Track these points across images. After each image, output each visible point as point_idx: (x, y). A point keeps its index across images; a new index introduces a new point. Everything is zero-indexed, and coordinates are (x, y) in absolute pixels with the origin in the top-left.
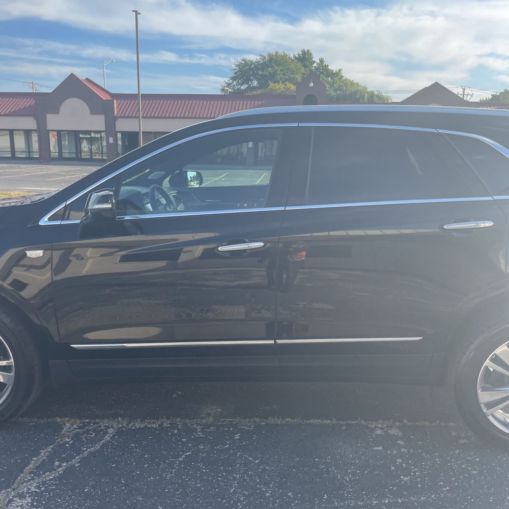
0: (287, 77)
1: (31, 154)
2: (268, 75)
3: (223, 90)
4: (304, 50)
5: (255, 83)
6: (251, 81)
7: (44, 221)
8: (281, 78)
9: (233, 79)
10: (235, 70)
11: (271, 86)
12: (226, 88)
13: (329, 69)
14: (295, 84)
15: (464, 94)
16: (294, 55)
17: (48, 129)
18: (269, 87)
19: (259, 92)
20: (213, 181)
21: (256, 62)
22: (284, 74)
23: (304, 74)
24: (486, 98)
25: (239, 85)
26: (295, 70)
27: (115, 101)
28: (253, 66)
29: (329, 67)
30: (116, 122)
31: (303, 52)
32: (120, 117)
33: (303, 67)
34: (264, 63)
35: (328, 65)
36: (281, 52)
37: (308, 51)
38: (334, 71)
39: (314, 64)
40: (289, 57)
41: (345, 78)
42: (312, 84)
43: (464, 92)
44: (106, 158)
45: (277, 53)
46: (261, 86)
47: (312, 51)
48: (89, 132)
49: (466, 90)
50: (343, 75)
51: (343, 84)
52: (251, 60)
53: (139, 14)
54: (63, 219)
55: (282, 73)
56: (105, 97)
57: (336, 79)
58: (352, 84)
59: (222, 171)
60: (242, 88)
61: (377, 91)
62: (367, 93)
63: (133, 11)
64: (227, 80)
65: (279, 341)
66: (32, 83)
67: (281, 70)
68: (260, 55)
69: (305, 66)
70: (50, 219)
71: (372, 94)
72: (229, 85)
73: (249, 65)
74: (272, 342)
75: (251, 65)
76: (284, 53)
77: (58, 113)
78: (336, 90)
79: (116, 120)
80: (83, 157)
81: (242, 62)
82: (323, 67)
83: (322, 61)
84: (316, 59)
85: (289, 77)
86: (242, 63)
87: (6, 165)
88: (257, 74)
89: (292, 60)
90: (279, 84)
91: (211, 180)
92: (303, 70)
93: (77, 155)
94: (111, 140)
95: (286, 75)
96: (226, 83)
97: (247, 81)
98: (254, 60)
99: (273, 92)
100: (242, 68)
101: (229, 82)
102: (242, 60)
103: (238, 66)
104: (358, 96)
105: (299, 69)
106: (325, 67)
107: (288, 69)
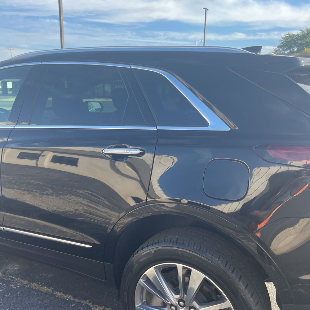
2: (305, 43)
5: (295, 49)
6: (293, 48)
9: (280, 47)
10: (281, 41)
11: (306, 50)
18: (304, 51)
19: (297, 54)
21: (297, 35)
25: (284, 50)
28: (295, 38)
34: (303, 35)
46: (298, 51)
52: (294, 34)
53: (208, 10)
63: (204, 9)
64: (275, 48)
68: (301, 30)
73: (291, 37)
75: (293, 37)
81: (287, 35)
86: (287, 36)
88: (297, 43)
96: (275, 50)
97: (289, 48)
98: (296, 34)
99: (307, 54)
100: (287, 40)
101: (277, 49)
102: (287, 34)
103: (284, 38)
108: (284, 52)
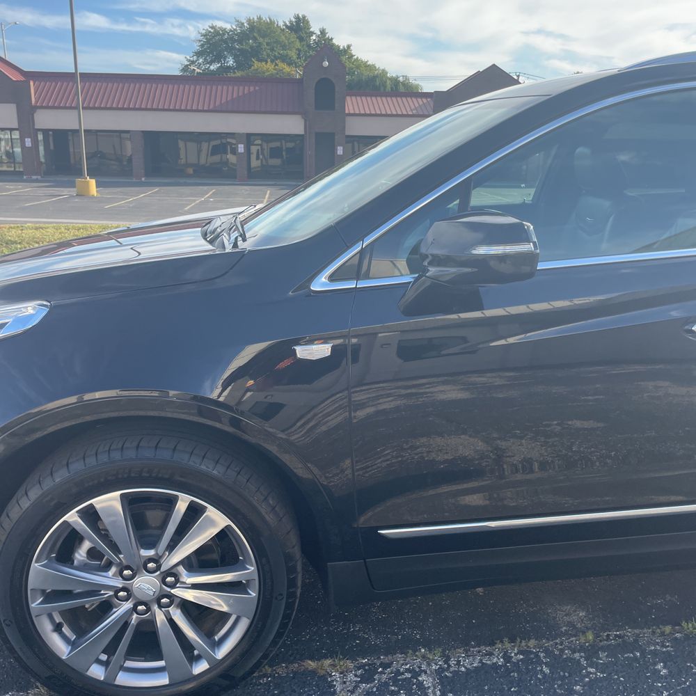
0: (276, 54)
2: (250, 50)
3: (185, 69)
4: (298, 15)
5: (231, 62)
6: (225, 59)
7: (321, 283)
8: (268, 55)
9: (198, 54)
10: (200, 41)
11: (256, 66)
12: (191, 67)
13: (333, 45)
14: (289, 64)
16: (284, 22)
18: (253, 67)
19: (239, 74)
20: (198, 202)
21: (231, 31)
22: (272, 50)
23: (299, 50)
25: (208, 63)
26: (287, 44)
27: (32, 83)
28: (226, 36)
29: (334, 41)
30: (35, 115)
31: (297, 17)
32: (42, 107)
33: (298, 40)
34: (243, 33)
35: (332, 39)
36: (265, 18)
37: (304, 17)
38: (341, 47)
39: (312, 36)
40: (277, 25)
41: (355, 57)
42: (326, 64)
44: (21, 169)
45: (260, 18)
46: (240, 66)
47: (308, 17)
50: (354, 54)
51: (354, 66)
52: (224, 27)
54: (358, 278)
55: (268, 47)
56: (14, 77)
57: (344, 59)
58: (366, 65)
59: (205, 188)
60: (212, 68)
61: (403, 76)
62: (389, 79)
67: (268, 44)
68: (237, 21)
69: (301, 39)
70: (332, 278)
71: (395, 81)
72: (193, 63)
73: (220, 34)
75: (224, 34)
76: (270, 19)
79: (35, 112)
81: (210, 29)
82: (325, 40)
83: (323, 32)
85: (279, 53)
86: (210, 32)
88: (233, 48)
89: (281, 29)
90: (266, 64)
91: (195, 201)
92: (298, 44)
94: (28, 142)
95: (275, 51)
96: (189, 61)
97: (218, 57)
98: (228, 29)
99: (259, 75)
100: (211, 39)
101: (192, 59)
102: (210, 27)
103: (204, 36)
104: (378, 84)
105: (293, 42)
106: (328, 41)
107: (277, 42)
108: (209, 67)
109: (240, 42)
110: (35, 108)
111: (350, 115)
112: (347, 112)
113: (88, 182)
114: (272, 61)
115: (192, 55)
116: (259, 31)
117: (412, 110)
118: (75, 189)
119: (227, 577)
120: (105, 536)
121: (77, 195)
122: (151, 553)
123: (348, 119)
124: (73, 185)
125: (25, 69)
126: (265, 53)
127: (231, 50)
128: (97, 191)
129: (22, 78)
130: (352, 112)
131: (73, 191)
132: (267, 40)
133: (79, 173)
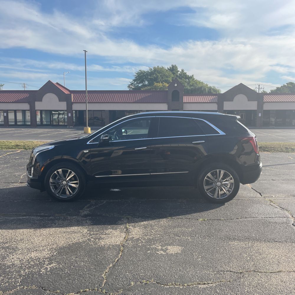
0: (164, 80)
1: (26, 122)
2: (154, 78)
3: (129, 87)
5: (147, 83)
6: (145, 82)
7: (88, 143)
8: (161, 80)
9: (134, 80)
10: (135, 76)
11: (155, 85)
12: (131, 86)
13: (186, 75)
14: (168, 83)
15: (259, 88)
16: (167, 67)
17: (36, 109)
19: (149, 88)
21: (147, 72)
22: (162, 78)
23: (173, 78)
24: (274, 89)
26: (168, 76)
27: (72, 95)
28: (145, 74)
30: (73, 105)
31: (173, 66)
32: (75, 103)
33: (172, 74)
34: (151, 72)
35: (186, 73)
36: (160, 66)
37: (175, 65)
38: (190, 76)
39: (178, 72)
42: (176, 85)
43: (259, 87)
44: (67, 124)
45: (158, 67)
46: (150, 84)
47: (177, 65)
48: (57, 111)
49: (260, 86)
50: (195, 78)
51: (194, 83)
52: (144, 70)
53: (87, 52)
56: (66, 92)
57: (191, 80)
58: (200, 82)
59: (130, 130)
60: (139, 85)
61: (213, 86)
62: (208, 88)
63: (84, 51)
65: (151, 174)
66: (24, 84)
67: (161, 76)
68: (149, 68)
69: (174, 74)
71: (210, 88)
72: (132, 84)
73: (143, 73)
74: (149, 174)
76: (162, 67)
77: (41, 101)
78: (191, 86)
80: (54, 124)
82: (183, 74)
83: (183, 71)
84: (180, 69)
86: (139, 72)
87: (14, 129)
88: (148, 78)
89: (166, 70)
90: (159, 83)
92: (172, 76)
93: (51, 123)
94: (70, 115)
97: (142, 81)
100: (139, 75)
101: (132, 82)
102: (139, 71)
103: (137, 74)
104: (202, 89)
105: (170, 75)
106: (184, 74)
107: (164, 75)
109: (150, 75)
110: (73, 103)
111: (185, 103)
112: (184, 102)
113: (88, 129)
114: (161, 83)
115: (132, 81)
116: (158, 71)
117: (209, 101)
118: (83, 131)
119: (76, 182)
120: (60, 176)
121: (84, 133)
122: (65, 178)
123: (184, 104)
124: (82, 129)
125: (70, 90)
126: (159, 79)
127: (147, 79)
128: (91, 132)
129: (69, 93)
130: (186, 102)
131: (83, 132)
132: (160, 74)
133: (85, 126)
